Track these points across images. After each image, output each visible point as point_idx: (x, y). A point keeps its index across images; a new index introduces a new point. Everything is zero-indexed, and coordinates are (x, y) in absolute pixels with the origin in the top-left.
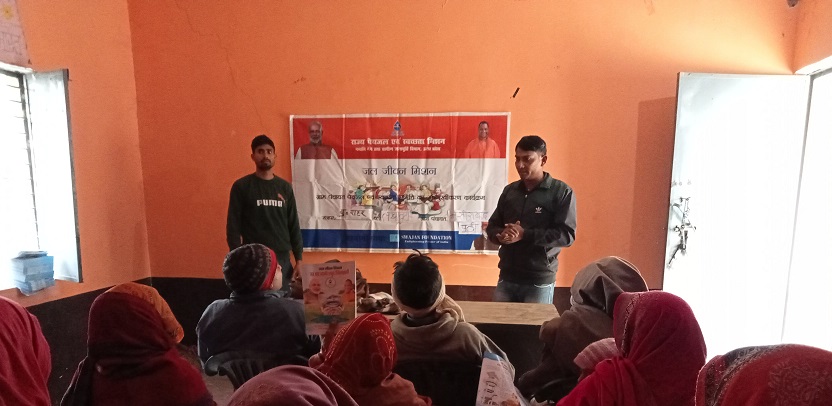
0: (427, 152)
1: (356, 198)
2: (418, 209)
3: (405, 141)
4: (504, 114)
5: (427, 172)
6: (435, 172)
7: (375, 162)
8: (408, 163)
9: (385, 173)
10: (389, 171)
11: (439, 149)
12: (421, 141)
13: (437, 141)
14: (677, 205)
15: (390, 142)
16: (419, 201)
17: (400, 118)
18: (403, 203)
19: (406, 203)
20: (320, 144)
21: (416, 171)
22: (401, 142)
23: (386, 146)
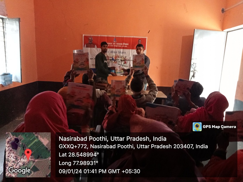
0: (123, 47)
2: (120, 63)
3: (117, 44)
4: (145, 37)
5: (123, 53)
6: (125, 53)
8: (118, 50)
10: (112, 52)
11: (127, 46)
12: (122, 44)
13: (126, 44)
14: (193, 65)
16: (120, 61)
17: (116, 37)
18: (116, 61)
20: (92, 43)
21: (120, 52)
22: (116, 44)
23: (111, 45)
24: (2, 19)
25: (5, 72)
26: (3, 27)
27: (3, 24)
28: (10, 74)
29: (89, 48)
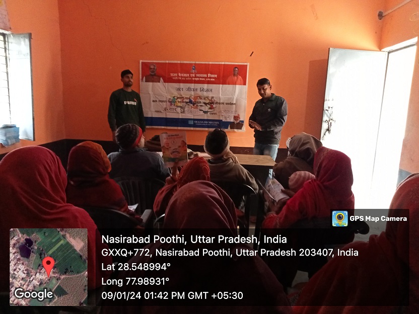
0: (208, 81)
1: (172, 102)
2: (203, 108)
3: (197, 75)
4: (246, 64)
5: (207, 90)
6: (211, 90)
7: (182, 85)
8: (198, 86)
9: (187, 90)
10: (189, 89)
11: (214, 80)
12: (205, 76)
13: (213, 76)
14: (327, 110)
15: (190, 75)
16: (204, 105)
17: (195, 64)
18: (195, 105)
19: (197, 105)
20: (155, 75)
21: (202, 90)
22: (195, 76)
23: (187, 77)
24: (4, 35)
25: (9, 123)
26: (5, 49)
27: (5, 43)
28: (15, 127)
29: (151, 84)
